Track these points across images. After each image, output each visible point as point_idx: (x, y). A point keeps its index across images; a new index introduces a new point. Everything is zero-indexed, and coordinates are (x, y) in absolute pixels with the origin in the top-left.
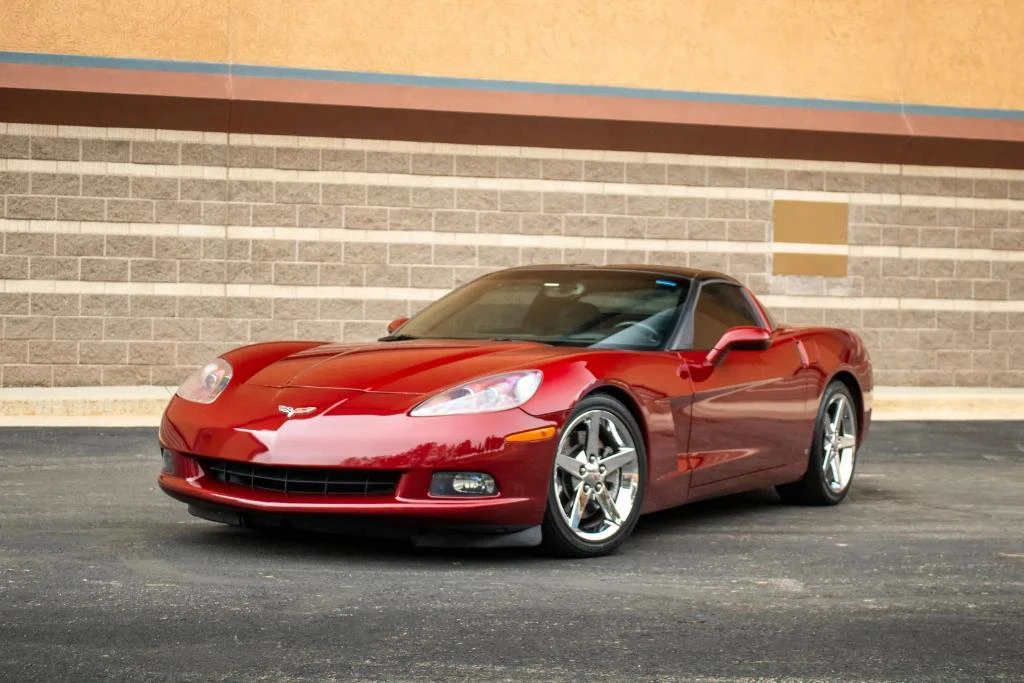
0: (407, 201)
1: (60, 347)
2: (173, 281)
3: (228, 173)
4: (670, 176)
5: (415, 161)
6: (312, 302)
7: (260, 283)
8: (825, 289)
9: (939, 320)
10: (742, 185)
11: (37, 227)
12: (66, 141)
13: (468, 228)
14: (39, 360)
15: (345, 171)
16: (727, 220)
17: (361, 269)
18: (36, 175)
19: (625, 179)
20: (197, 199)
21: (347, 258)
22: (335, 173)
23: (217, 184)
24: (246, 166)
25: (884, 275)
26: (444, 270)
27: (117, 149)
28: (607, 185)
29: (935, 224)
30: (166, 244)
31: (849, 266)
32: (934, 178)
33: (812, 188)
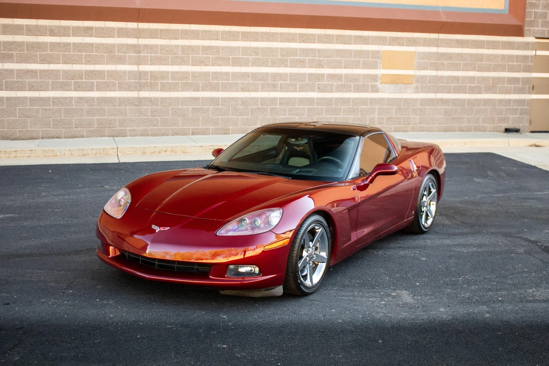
0: (219, 53)
1: (66, 121)
2: (115, 90)
3: (138, 42)
4: (336, 40)
5: (222, 34)
6: (177, 99)
7: (154, 91)
8: (403, 90)
9: (452, 103)
10: (368, 44)
11: (53, 67)
12: (64, 28)
13: (247, 65)
14: (57, 127)
15: (191, 39)
16: (361, 60)
17: (199, 83)
18: (51, 43)
19: (316, 42)
20: (125, 53)
21: (192, 79)
22: (186, 40)
23: (134, 46)
24: (147, 38)
25: (429, 83)
26: (236, 84)
27: (88, 31)
28: (308, 44)
29: (452, 60)
30: (111, 74)
31: (414, 80)
32: (453, 40)
33: (399, 45)
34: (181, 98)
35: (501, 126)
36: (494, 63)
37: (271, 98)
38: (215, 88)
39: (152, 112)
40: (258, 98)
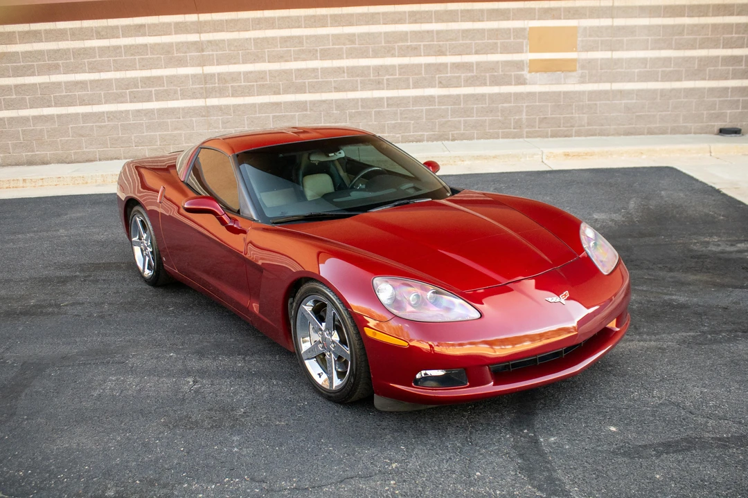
0: (303, 44)
1: (124, 138)
2: (177, 99)
3: (200, 38)
4: (462, 17)
5: (305, 20)
6: (253, 105)
7: (224, 97)
8: (563, 79)
9: (637, 95)
10: (508, 19)
11: (103, 76)
12: (112, 28)
13: (340, 57)
14: (114, 146)
15: (266, 29)
16: (499, 41)
17: (279, 85)
18: (99, 48)
19: (434, 21)
20: (186, 53)
21: (270, 80)
22: (259, 31)
23: (195, 43)
24: (210, 32)
25: (601, 69)
26: (327, 82)
27: (139, 31)
28: (423, 25)
29: (635, 36)
30: (171, 79)
31: (578, 65)
32: (636, 7)
33: (554, 18)
34: (258, 104)
35: (714, 126)
36: (701, 37)
37: (375, 98)
38: (300, 89)
39: (223, 123)
40: (358, 99)
